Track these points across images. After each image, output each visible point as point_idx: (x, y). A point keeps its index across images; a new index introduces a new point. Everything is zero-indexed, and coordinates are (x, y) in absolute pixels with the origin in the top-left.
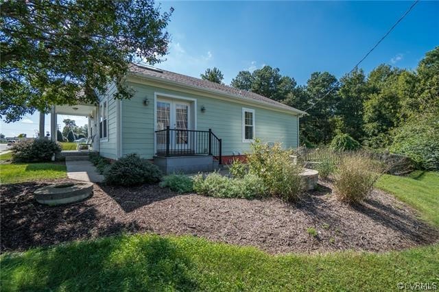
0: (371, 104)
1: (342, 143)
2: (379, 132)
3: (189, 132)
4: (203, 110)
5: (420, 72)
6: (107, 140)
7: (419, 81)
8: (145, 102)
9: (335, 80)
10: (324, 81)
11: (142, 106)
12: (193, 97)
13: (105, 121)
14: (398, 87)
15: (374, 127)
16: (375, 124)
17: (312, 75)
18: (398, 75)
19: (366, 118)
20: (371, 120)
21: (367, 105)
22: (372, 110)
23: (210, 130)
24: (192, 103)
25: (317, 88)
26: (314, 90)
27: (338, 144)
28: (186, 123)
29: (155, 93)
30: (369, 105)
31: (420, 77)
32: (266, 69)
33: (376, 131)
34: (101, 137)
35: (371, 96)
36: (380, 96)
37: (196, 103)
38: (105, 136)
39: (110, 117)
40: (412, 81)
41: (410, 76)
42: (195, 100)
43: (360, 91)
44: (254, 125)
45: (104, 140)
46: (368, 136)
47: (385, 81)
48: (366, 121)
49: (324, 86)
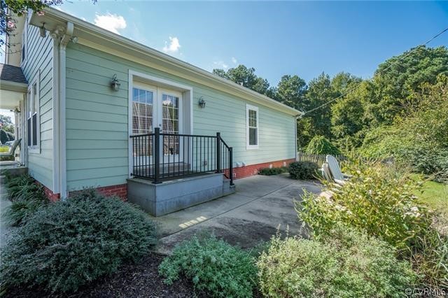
0: (338, 108)
1: (320, 146)
2: (345, 134)
3: (181, 138)
4: (201, 104)
5: (377, 81)
6: (38, 151)
7: (377, 88)
8: (112, 85)
9: (304, 84)
10: (294, 83)
11: (106, 90)
12: (187, 84)
13: (35, 117)
14: (360, 93)
15: (341, 130)
16: (342, 127)
17: (283, 78)
18: (357, 82)
19: (333, 121)
20: (339, 123)
21: (334, 108)
22: (339, 114)
23: (218, 134)
24: (184, 92)
25: (288, 90)
26: (286, 93)
27: (315, 146)
28: (176, 124)
29: (132, 72)
30: (337, 108)
31: (378, 85)
32: (241, 68)
33: (343, 133)
34: (29, 144)
35: (337, 100)
36: (345, 101)
37: (191, 92)
38: (35, 143)
39: (43, 110)
40: (371, 87)
41: (370, 84)
42: (190, 88)
43: (327, 95)
44: (258, 127)
45: (34, 151)
46: (335, 138)
47: (347, 87)
48: (333, 124)
49: (294, 89)
